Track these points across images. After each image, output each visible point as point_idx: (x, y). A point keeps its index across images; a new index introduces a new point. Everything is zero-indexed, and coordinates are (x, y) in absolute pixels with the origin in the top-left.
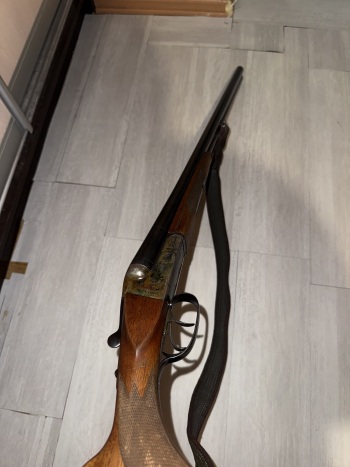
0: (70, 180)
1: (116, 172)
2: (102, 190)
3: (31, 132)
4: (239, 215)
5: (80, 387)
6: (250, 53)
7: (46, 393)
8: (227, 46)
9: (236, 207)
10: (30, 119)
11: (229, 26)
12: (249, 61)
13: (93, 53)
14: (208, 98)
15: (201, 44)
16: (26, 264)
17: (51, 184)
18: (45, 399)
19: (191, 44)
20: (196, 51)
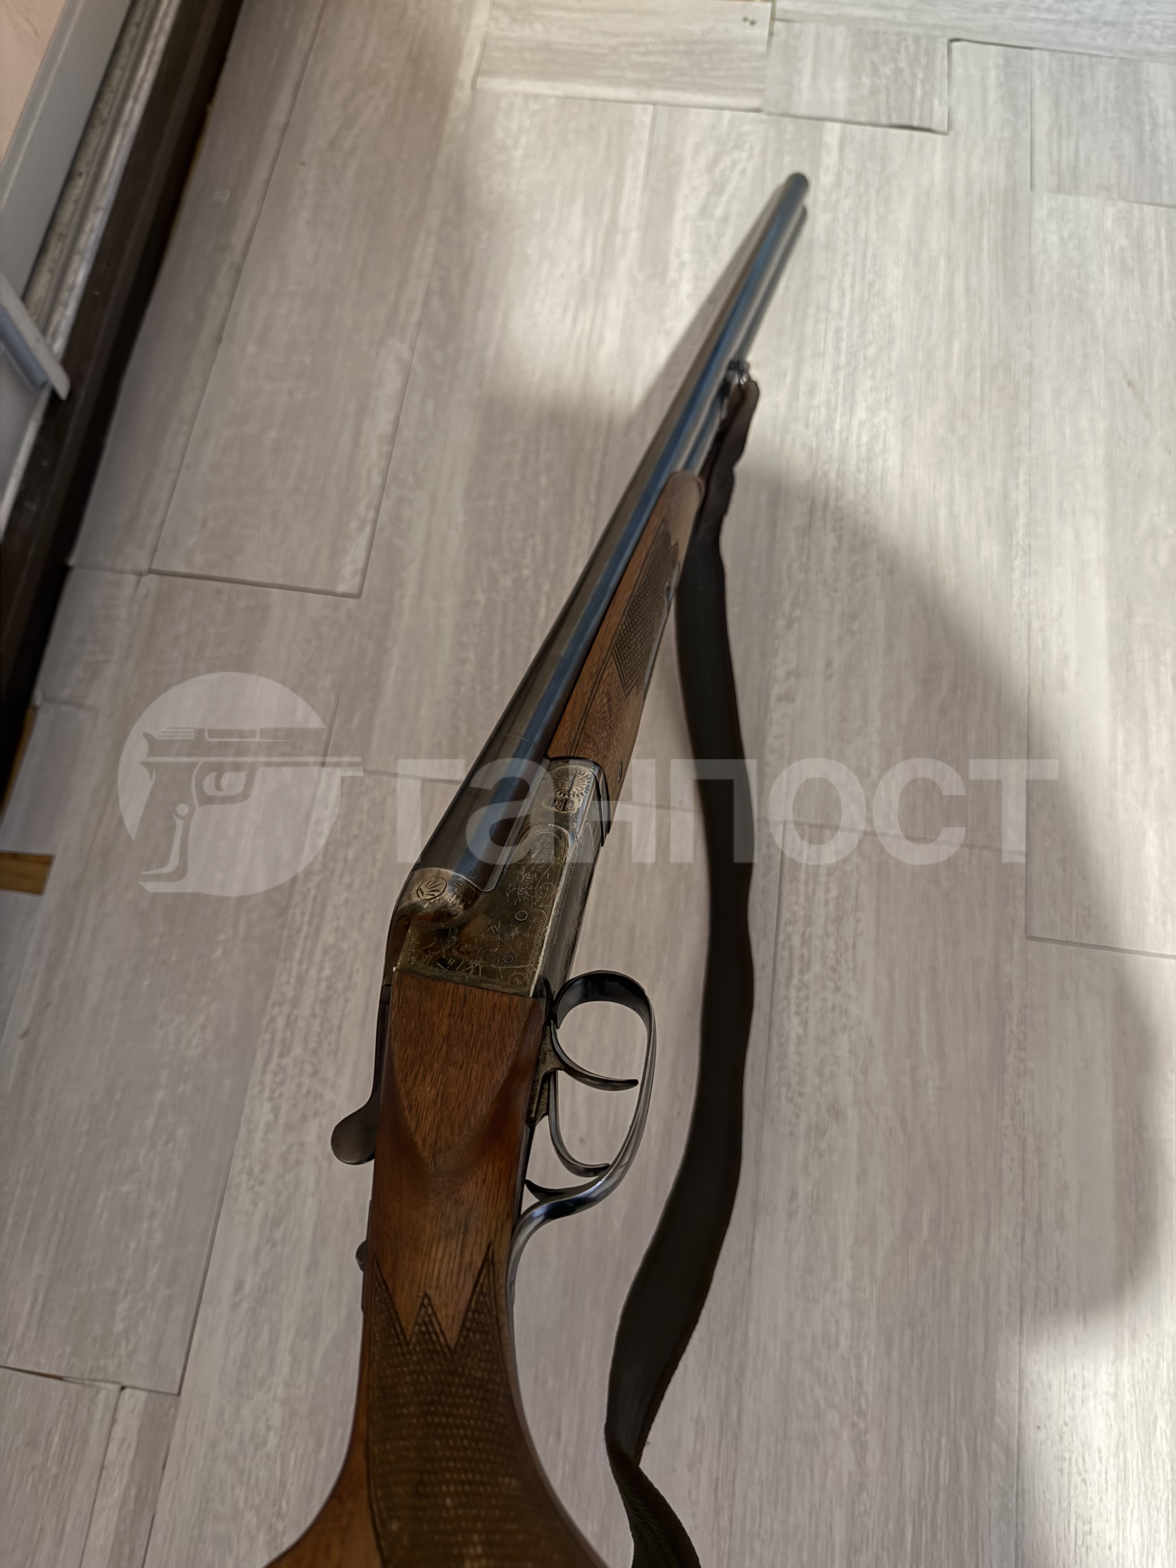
0: (199, 565)
1: (363, 540)
2: (314, 602)
3: (63, 391)
4: (788, 697)
5: (239, 1286)
6: (832, 133)
7: (122, 1308)
8: (755, 102)
9: (780, 673)
10: (59, 345)
11: (761, 31)
12: (830, 159)
13: (279, 117)
14: (686, 288)
15: (659, 95)
16: (46, 861)
17: (131, 578)
18: (119, 1326)
19: (625, 93)
20: (644, 116)
